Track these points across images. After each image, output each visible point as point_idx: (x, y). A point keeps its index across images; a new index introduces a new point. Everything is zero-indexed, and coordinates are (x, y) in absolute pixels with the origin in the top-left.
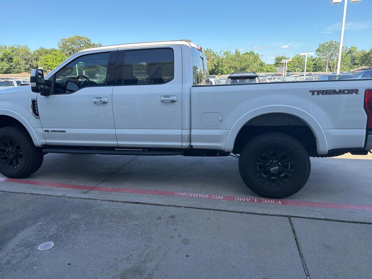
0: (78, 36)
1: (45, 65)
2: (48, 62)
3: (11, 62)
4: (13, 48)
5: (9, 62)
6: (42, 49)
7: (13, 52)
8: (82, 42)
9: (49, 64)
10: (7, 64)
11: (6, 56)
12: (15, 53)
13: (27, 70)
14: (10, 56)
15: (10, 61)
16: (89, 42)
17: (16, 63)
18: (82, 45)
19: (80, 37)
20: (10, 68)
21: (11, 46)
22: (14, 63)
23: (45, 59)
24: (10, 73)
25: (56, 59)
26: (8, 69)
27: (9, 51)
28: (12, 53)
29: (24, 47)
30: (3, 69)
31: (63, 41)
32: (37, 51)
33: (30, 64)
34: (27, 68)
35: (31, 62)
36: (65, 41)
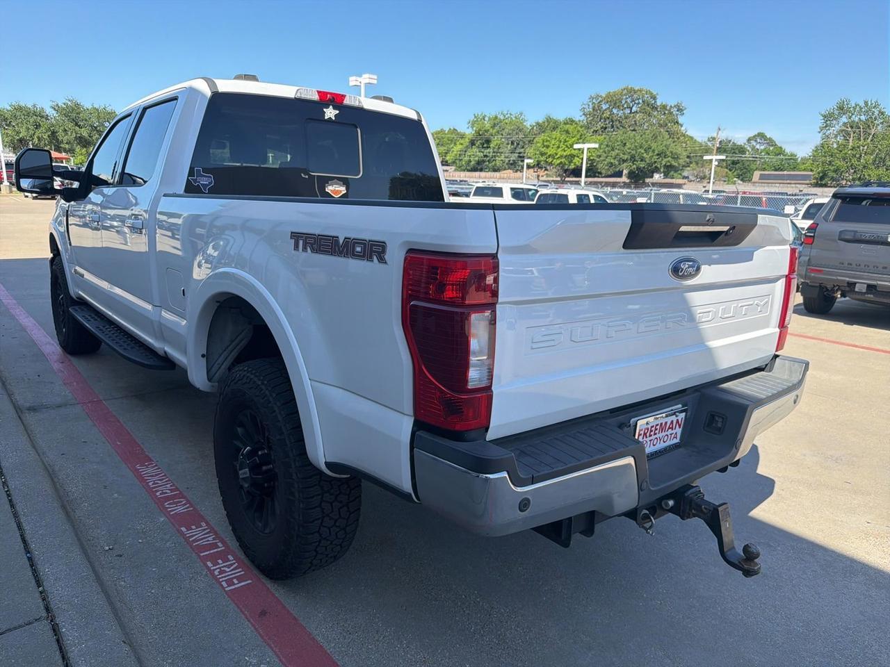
0: (630, 87)
1: (542, 154)
2: (548, 147)
3: (488, 148)
4: (496, 117)
5: (483, 147)
6: (549, 120)
7: (494, 126)
8: (637, 102)
9: (549, 154)
10: (479, 152)
11: (480, 135)
12: (497, 128)
13: (512, 164)
14: (487, 135)
15: (485, 145)
16: (653, 102)
17: (495, 150)
18: (634, 109)
19: (634, 90)
20: (484, 161)
21: (493, 115)
22: (491, 150)
23: (543, 141)
24: (481, 170)
25: (565, 141)
26: (479, 163)
27: (487, 125)
28: (491, 130)
29: (516, 117)
30: (471, 162)
31: (594, 101)
32: (538, 124)
33: (520, 153)
34: (511, 162)
35: (523, 147)
36: (598, 101)
